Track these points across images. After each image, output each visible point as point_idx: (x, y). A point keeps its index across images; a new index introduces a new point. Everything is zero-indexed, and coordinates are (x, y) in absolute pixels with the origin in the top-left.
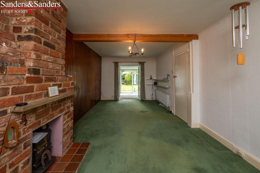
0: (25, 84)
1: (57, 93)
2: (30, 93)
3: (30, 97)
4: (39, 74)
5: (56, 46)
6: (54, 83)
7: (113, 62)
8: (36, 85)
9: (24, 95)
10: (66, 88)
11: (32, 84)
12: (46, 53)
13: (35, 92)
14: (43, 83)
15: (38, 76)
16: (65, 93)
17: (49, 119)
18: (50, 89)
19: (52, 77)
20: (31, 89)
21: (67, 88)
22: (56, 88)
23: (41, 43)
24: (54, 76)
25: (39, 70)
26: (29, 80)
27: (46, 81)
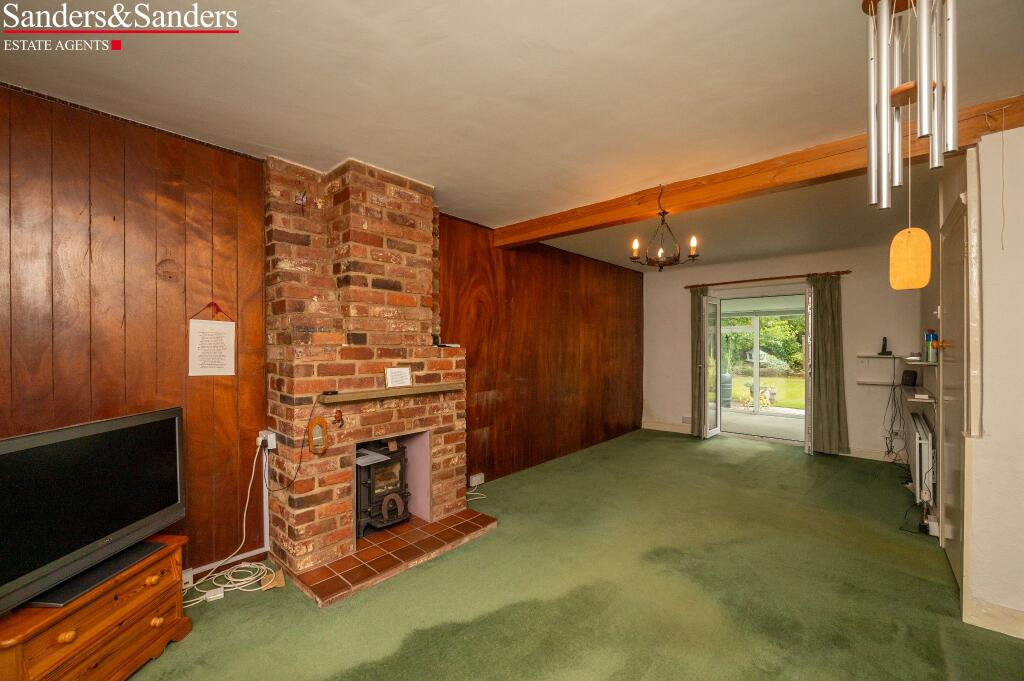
0: (339, 360)
1: (408, 382)
2: (349, 377)
3: (348, 383)
4: (365, 342)
5: (404, 281)
6: (401, 360)
7: (686, 288)
8: (358, 363)
9: (337, 378)
10: (437, 372)
11: (352, 361)
12: (379, 302)
13: (357, 375)
14: (375, 360)
15: (363, 346)
16: (434, 384)
17: (390, 432)
18: (389, 371)
19: (396, 347)
20: (350, 369)
21: (442, 372)
22: (406, 371)
23: (366, 285)
24: (400, 347)
25: (365, 335)
26: (345, 353)
27: (380, 356)
